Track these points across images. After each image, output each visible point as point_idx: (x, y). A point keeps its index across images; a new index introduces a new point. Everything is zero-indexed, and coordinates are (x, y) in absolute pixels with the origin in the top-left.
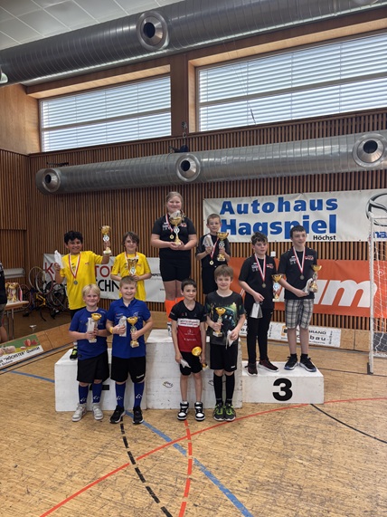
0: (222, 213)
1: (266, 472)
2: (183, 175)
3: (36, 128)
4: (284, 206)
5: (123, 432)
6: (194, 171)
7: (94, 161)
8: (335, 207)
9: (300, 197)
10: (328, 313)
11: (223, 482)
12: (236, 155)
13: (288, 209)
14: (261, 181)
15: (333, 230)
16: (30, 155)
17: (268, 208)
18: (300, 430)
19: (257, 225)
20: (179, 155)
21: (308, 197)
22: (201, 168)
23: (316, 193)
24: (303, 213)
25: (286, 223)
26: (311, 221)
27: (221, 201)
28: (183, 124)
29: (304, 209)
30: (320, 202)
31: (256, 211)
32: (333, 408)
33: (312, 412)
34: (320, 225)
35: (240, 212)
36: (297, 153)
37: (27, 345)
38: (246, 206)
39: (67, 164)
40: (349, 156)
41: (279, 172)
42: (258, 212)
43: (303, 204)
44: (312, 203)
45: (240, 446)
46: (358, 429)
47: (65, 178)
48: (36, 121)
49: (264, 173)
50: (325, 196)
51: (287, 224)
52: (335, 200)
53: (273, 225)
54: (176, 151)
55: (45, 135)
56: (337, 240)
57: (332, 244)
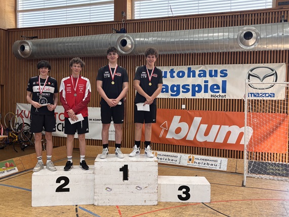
2: (122, 49)
3: (13, 10)
4: (191, 73)
6: (130, 46)
7: (57, 36)
8: (226, 75)
9: (202, 67)
10: (220, 148)
12: (159, 37)
13: (194, 76)
14: (176, 55)
15: (224, 91)
16: (8, 29)
17: (181, 75)
19: (173, 86)
20: (119, 35)
21: (208, 68)
22: (135, 45)
23: (213, 65)
24: (204, 79)
25: (192, 85)
26: (210, 84)
28: (123, 13)
29: (205, 76)
30: (216, 71)
31: (172, 77)
32: (216, 205)
33: (203, 208)
34: (215, 87)
36: (201, 37)
37: (7, 166)
39: (36, 37)
40: (235, 40)
41: (188, 50)
42: (174, 77)
43: (205, 72)
44: (210, 72)
47: (35, 48)
48: (14, 5)
49: (178, 51)
50: (219, 68)
51: (194, 86)
52: (226, 71)
53: (184, 87)
54: (117, 32)
55: (20, 15)
56: (226, 98)
57: (223, 100)
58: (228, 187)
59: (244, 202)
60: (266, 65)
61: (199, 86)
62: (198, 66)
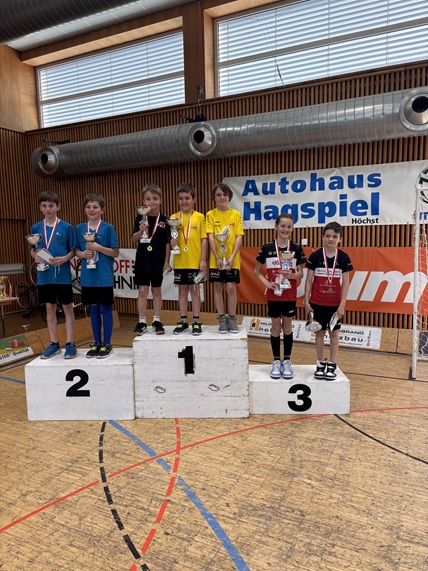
0: (245, 194)
1: (263, 493)
2: (196, 149)
3: (33, 101)
4: (317, 183)
5: (101, 444)
6: (210, 143)
8: (378, 183)
9: (336, 172)
10: (368, 311)
11: (207, 505)
12: (259, 122)
13: (322, 188)
14: (290, 153)
15: (375, 211)
16: (27, 132)
17: (299, 187)
18: (315, 444)
19: (286, 208)
20: (192, 125)
21: (345, 173)
22: (219, 139)
23: (356, 167)
24: (340, 192)
25: (320, 204)
26: (350, 201)
27: (243, 180)
28: (198, 88)
29: (341, 186)
30: (360, 178)
31: (284, 191)
32: (359, 419)
33: (334, 424)
34: (359, 205)
35: (265, 192)
36: (332, 117)
37: (13, 346)
38: (273, 185)
40: (395, 117)
41: (310, 141)
42: (287, 191)
43: (340, 180)
44: (351, 179)
45: (238, 462)
46: (387, 443)
47: (64, 157)
48: (33, 94)
49: (293, 144)
50: (366, 171)
51: (322, 206)
52: (379, 175)
53: (304, 207)
54: (191, 121)
55: (44, 109)
56: (380, 224)
57: (374, 229)
58: (383, 381)
59: (414, 411)
61: (331, 205)
62: (329, 169)
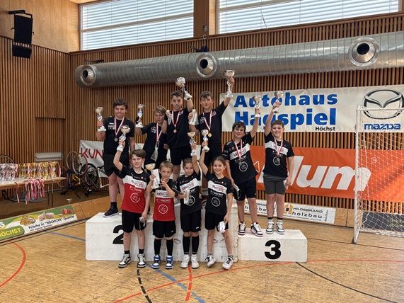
0: (236, 106)
2: (202, 72)
3: (76, 29)
4: (290, 100)
5: (139, 275)
6: (212, 68)
7: (126, 58)
8: (335, 101)
9: (304, 92)
10: (327, 196)
12: (248, 55)
13: (294, 103)
14: (271, 78)
15: (333, 122)
16: (71, 53)
20: (199, 54)
21: (311, 93)
22: (218, 66)
23: (319, 89)
24: (307, 107)
25: (291, 115)
26: (314, 114)
27: (236, 95)
28: (204, 27)
29: (308, 103)
30: (322, 97)
31: (265, 105)
32: (313, 266)
33: (295, 268)
34: (321, 117)
35: (251, 105)
36: (301, 54)
37: (64, 213)
39: (102, 61)
40: (345, 56)
41: (285, 70)
43: (307, 98)
44: (315, 98)
45: (230, 286)
46: (329, 278)
47: (100, 73)
48: (77, 24)
49: (272, 71)
50: (326, 92)
51: (293, 117)
52: (336, 96)
53: (280, 117)
54: (198, 51)
55: (84, 35)
56: (336, 131)
57: (331, 135)
58: (333, 244)
59: (350, 262)
60: (389, 87)
61: (300, 116)
62: (299, 90)
